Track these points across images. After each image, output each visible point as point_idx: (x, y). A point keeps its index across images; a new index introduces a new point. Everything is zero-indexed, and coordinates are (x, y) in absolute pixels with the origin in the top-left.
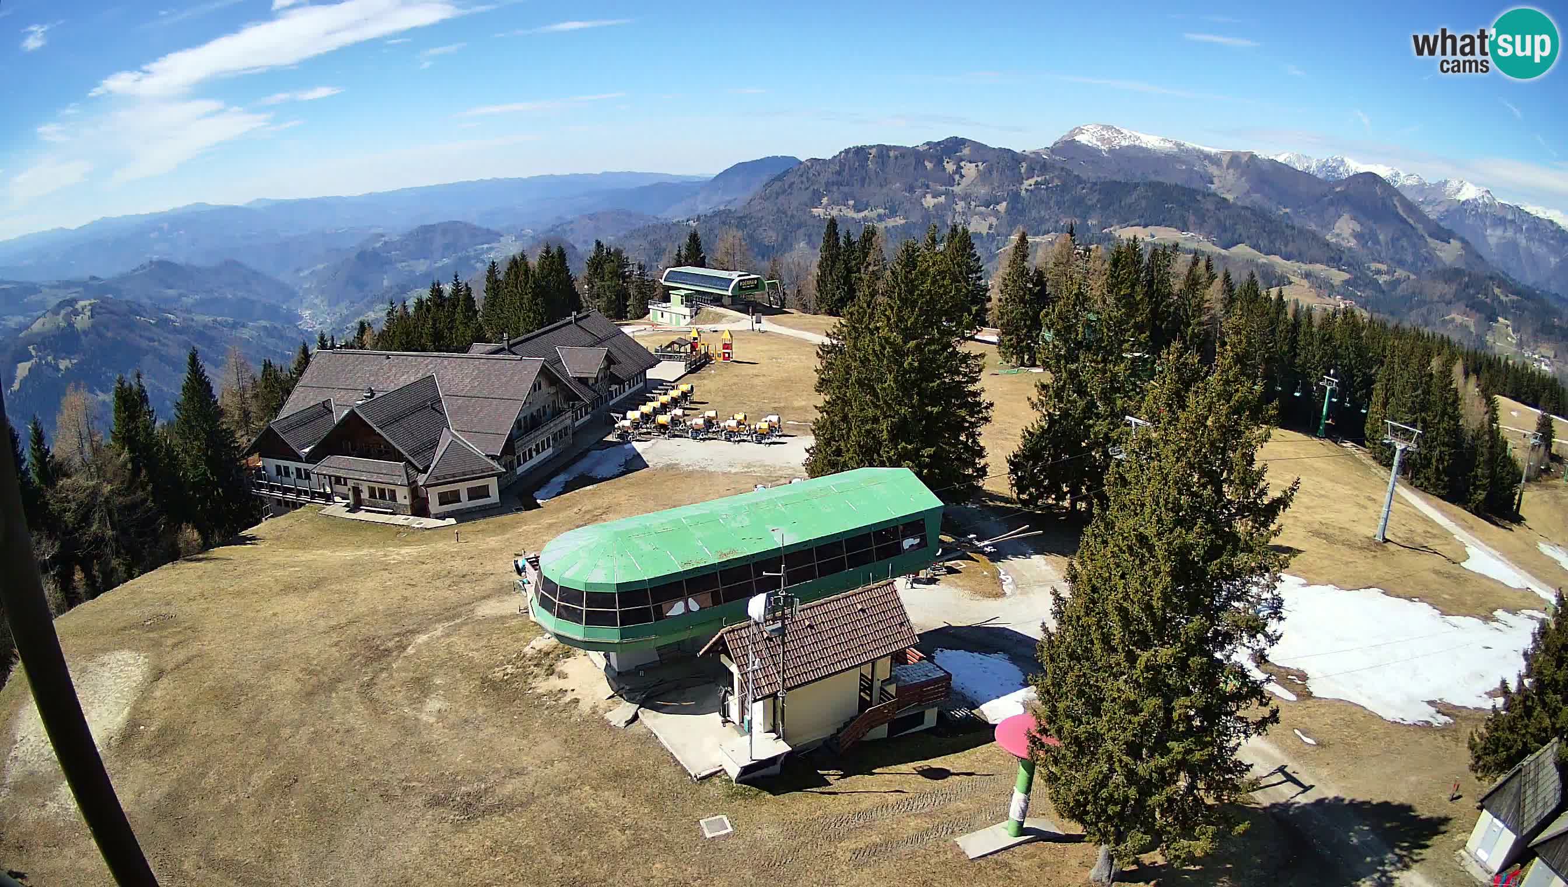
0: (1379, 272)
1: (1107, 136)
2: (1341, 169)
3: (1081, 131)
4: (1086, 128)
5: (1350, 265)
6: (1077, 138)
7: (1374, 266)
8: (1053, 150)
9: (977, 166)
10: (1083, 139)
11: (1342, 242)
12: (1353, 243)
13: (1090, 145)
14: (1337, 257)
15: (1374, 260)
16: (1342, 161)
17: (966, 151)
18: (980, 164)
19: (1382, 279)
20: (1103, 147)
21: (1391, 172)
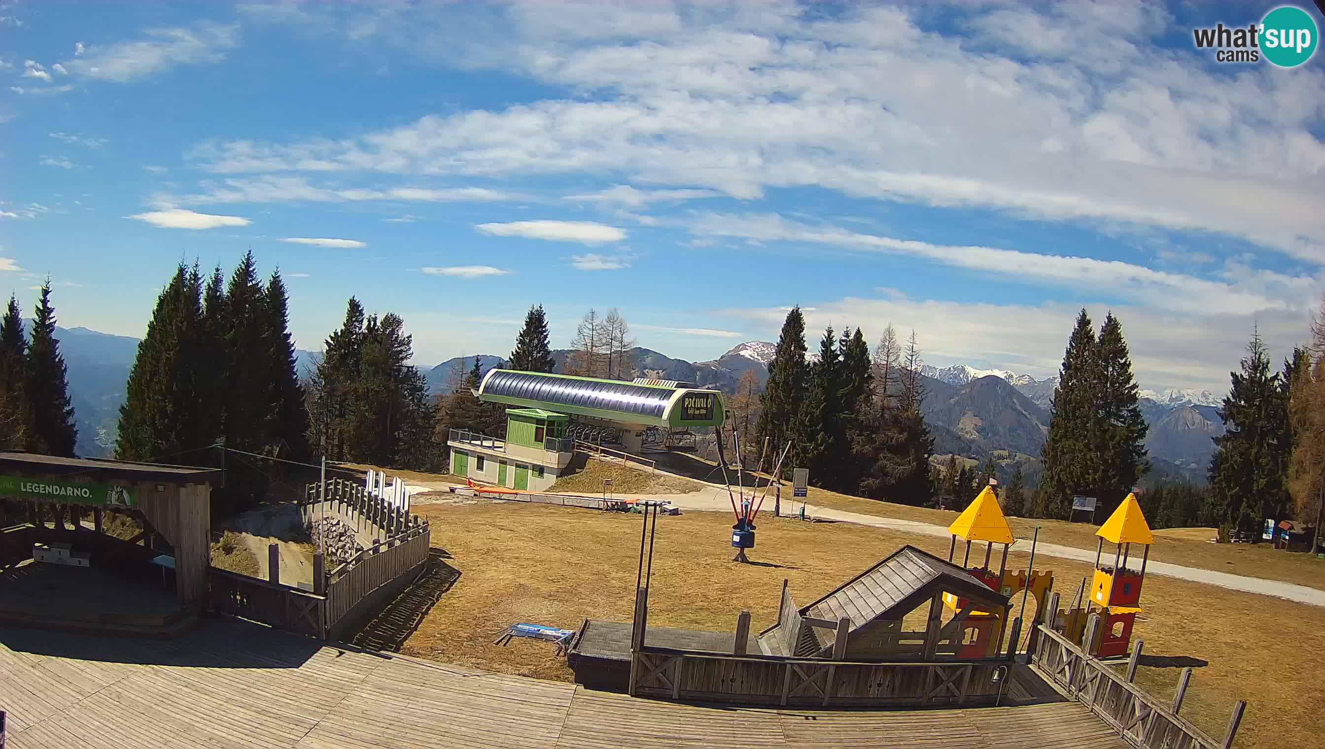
0: (1001, 457)
1: (767, 351)
2: (961, 376)
3: (744, 347)
4: (749, 345)
5: (977, 453)
6: (742, 353)
7: (996, 453)
8: (721, 362)
9: (658, 373)
10: (746, 353)
11: (966, 435)
12: (975, 436)
13: (752, 358)
14: (967, 448)
15: (995, 449)
16: (963, 369)
17: (649, 360)
18: (660, 371)
19: (1003, 463)
20: (762, 361)
21: (1005, 375)
